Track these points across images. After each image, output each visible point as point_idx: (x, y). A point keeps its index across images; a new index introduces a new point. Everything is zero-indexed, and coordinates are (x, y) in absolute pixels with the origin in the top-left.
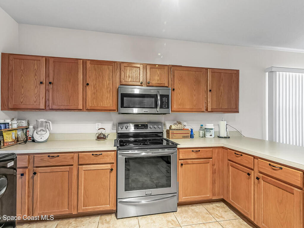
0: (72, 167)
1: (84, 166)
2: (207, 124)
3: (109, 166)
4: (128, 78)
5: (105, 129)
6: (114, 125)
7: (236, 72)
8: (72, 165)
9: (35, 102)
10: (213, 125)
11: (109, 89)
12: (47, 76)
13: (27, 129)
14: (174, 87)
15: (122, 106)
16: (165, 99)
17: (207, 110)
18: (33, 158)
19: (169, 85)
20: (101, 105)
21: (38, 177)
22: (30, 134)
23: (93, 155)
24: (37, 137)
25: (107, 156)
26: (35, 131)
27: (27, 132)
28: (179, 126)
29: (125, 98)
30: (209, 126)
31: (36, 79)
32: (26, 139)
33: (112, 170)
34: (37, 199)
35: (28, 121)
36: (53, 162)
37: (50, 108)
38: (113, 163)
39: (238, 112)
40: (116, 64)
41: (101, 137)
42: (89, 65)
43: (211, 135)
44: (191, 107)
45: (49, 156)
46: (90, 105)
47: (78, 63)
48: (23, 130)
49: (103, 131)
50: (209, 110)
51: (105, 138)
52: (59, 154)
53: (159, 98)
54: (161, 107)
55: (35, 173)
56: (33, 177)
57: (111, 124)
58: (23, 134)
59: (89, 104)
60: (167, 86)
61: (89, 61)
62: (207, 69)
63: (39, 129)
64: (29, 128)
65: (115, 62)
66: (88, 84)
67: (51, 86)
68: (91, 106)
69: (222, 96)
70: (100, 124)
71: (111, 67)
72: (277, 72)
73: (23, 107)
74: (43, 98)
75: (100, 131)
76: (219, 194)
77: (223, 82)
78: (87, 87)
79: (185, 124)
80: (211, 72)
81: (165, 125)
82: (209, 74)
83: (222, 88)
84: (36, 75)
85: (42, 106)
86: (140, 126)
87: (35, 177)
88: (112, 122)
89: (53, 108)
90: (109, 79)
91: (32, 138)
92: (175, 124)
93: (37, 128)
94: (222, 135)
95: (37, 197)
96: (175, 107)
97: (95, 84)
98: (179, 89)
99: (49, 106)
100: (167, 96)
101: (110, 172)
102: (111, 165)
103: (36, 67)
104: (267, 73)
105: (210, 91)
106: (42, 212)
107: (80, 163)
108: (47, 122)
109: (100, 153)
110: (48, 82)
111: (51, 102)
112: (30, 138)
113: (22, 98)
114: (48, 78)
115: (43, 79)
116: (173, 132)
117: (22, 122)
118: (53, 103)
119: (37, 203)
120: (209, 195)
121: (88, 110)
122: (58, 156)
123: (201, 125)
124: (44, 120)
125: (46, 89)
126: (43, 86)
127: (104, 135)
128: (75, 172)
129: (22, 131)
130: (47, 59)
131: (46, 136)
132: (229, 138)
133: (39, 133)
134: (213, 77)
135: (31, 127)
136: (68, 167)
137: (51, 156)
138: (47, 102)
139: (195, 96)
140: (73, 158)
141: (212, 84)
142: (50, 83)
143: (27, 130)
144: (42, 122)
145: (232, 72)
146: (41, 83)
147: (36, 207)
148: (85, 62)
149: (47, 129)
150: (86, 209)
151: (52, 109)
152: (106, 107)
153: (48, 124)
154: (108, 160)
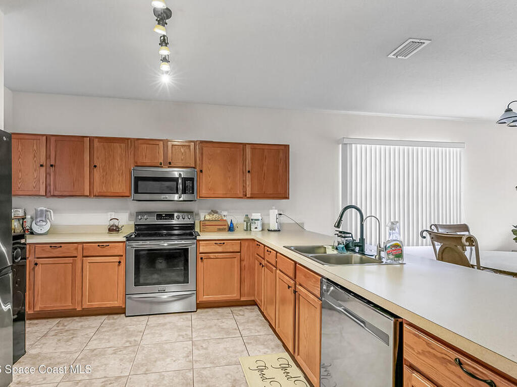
0: (75, 258)
1: (89, 258)
2: (253, 214)
3: (117, 259)
4: (144, 158)
5: (118, 220)
6: (131, 215)
7: (283, 148)
8: (76, 257)
9: (34, 188)
10: (260, 214)
11: (121, 172)
12: (48, 157)
13: (23, 219)
14: (202, 167)
15: (136, 192)
16: (188, 183)
17: (246, 196)
18: (34, 248)
19: (195, 165)
20: (111, 190)
21: (39, 269)
22: (27, 225)
23: (99, 246)
24: (36, 229)
25: (115, 247)
26: (34, 222)
27: (24, 223)
28: (215, 216)
29: (140, 183)
30: (255, 216)
31: (35, 161)
32: (22, 231)
33: (120, 262)
34: (38, 292)
35: (25, 210)
36: (56, 252)
37: (52, 194)
38: (122, 256)
39: (287, 198)
40: (129, 141)
41: (114, 229)
42: (96, 143)
43: (256, 228)
44: (225, 192)
45: (51, 247)
46: (98, 191)
47: (84, 141)
48: (19, 220)
49: (116, 222)
50: (247, 196)
51: (119, 231)
52: (61, 245)
53: (180, 181)
54: (184, 192)
55: (36, 264)
56: (34, 269)
57: (127, 214)
58: (19, 225)
59: (97, 189)
60: (194, 166)
61: (97, 139)
62: (245, 144)
63: (38, 220)
64: (26, 218)
65: (128, 139)
66: (95, 166)
67: (52, 169)
68: (100, 192)
69: (266, 179)
70: (113, 213)
71: (123, 145)
72: (353, 145)
73: (21, 193)
74: (43, 183)
75: (112, 223)
76: (249, 295)
77: (267, 161)
78: (95, 169)
79: (225, 213)
80: (251, 148)
81: (198, 214)
82: (248, 151)
83: (265, 168)
84: (35, 156)
85: (43, 192)
86: (163, 216)
87: (37, 268)
88: (129, 212)
89: (55, 194)
90: (121, 159)
91: (29, 230)
92: (209, 214)
93: (36, 218)
94: (272, 228)
95: (39, 290)
96: (203, 192)
97: (104, 166)
98: (209, 170)
99: (50, 192)
100: (192, 180)
101: (119, 265)
102: (120, 257)
103: (35, 147)
104: (341, 145)
105: (249, 172)
106: (43, 306)
107: (85, 254)
108: (47, 211)
109: (107, 244)
110: (49, 165)
111: (52, 187)
112: (28, 230)
113: (20, 183)
114: (49, 160)
115: (43, 160)
116: (205, 223)
117: (18, 211)
118: (55, 189)
119: (38, 295)
120: (235, 295)
121: (96, 196)
122: (61, 247)
123: (246, 215)
124: (45, 209)
125: (47, 172)
126: (43, 169)
127: (117, 227)
128: (79, 265)
129: (18, 222)
130: (48, 137)
131: (46, 228)
132: (279, 231)
133: (39, 224)
134: (253, 154)
135: (28, 217)
136: (72, 259)
137: (54, 246)
138: (48, 188)
139: (229, 178)
140: (77, 249)
141: (252, 163)
142: (52, 166)
143: (25, 220)
144: (42, 210)
145: (281, 147)
146: (42, 166)
147: (37, 299)
148: (91, 139)
149: (48, 220)
150: (92, 305)
151: (54, 196)
152: (118, 193)
153: (49, 213)
154: (116, 252)
